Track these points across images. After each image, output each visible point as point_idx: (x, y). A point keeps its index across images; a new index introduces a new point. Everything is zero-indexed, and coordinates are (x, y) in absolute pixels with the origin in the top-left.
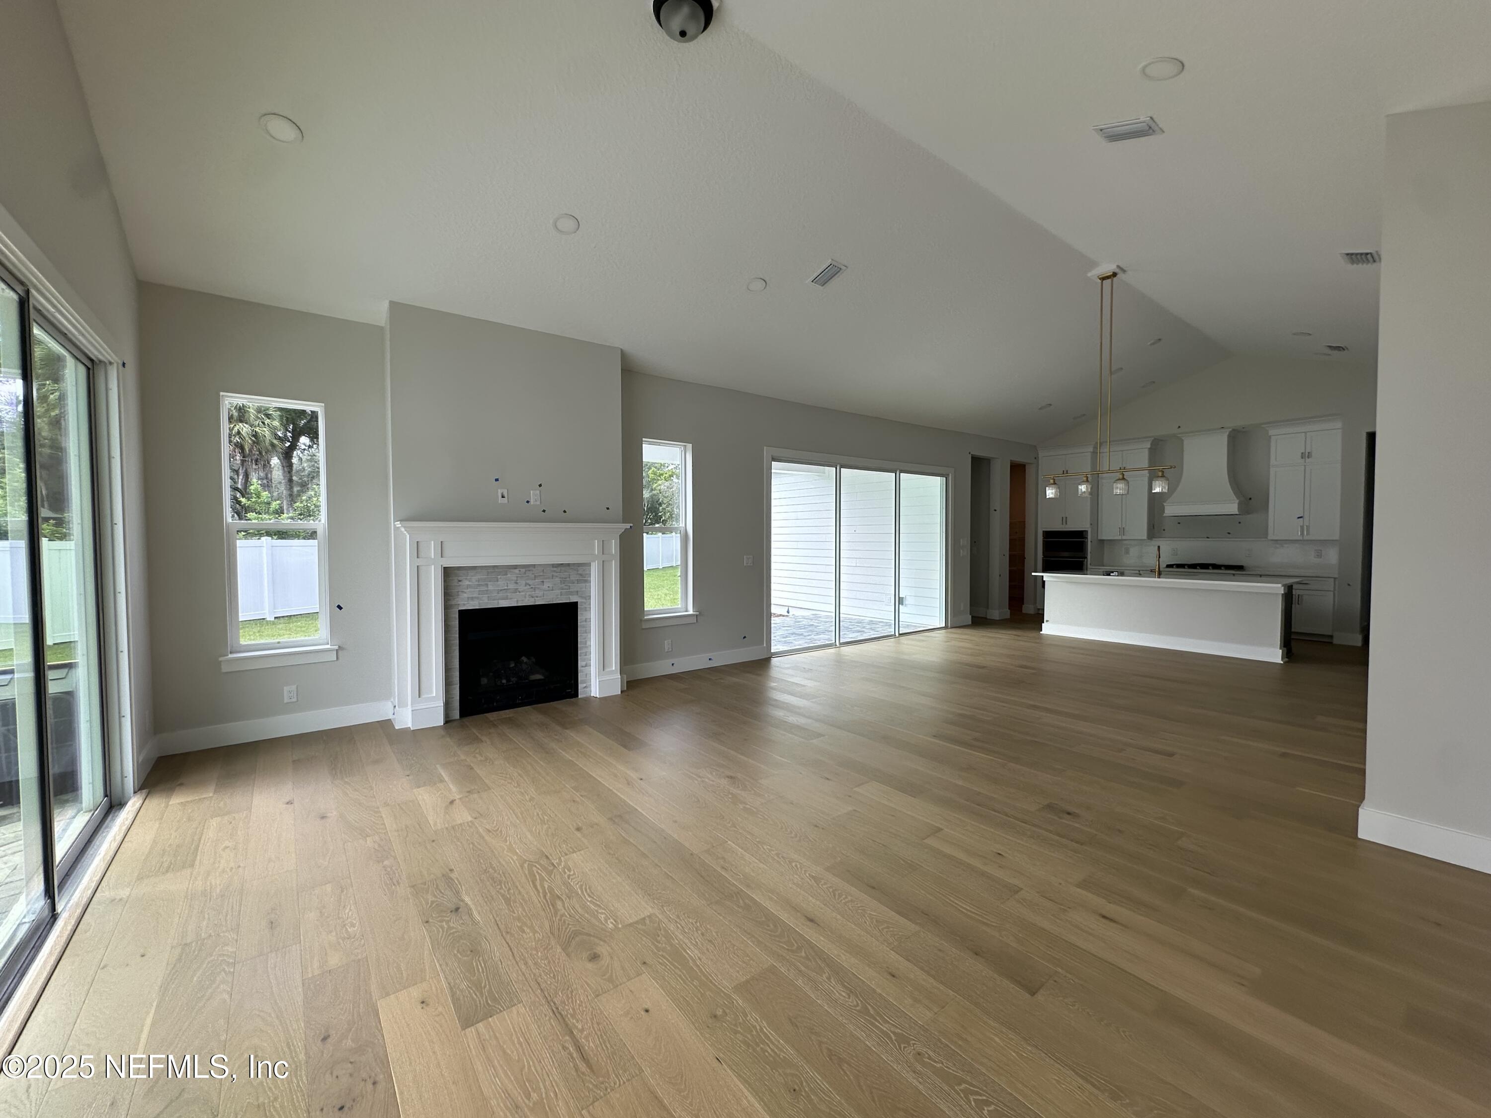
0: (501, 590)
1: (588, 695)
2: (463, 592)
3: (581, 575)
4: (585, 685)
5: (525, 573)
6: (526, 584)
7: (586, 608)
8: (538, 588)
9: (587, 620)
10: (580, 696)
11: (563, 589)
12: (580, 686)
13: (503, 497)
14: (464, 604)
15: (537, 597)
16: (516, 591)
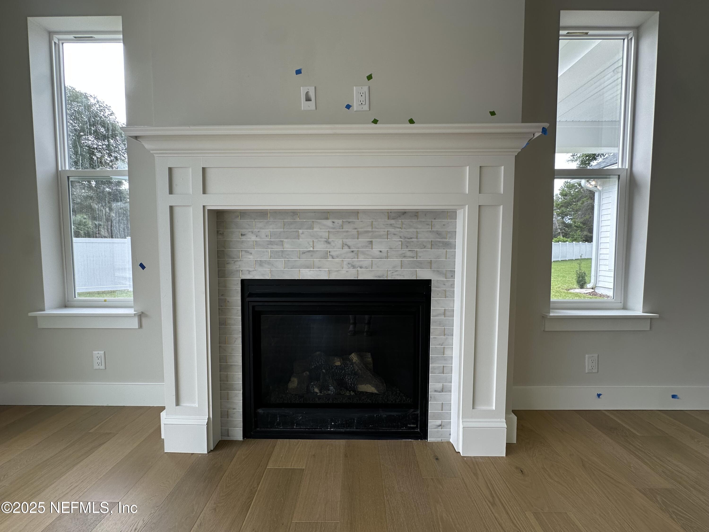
0: (304, 253)
1: (444, 439)
2: (246, 251)
3: (438, 233)
4: (439, 422)
5: (342, 227)
6: (344, 245)
7: (445, 291)
8: (363, 253)
9: (447, 313)
10: (430, 439)
11: (405, 257)
12: (432, 423)
13: (308, 99)
14: (249, 272)
15: (361, 267)
16: (326, 255)
